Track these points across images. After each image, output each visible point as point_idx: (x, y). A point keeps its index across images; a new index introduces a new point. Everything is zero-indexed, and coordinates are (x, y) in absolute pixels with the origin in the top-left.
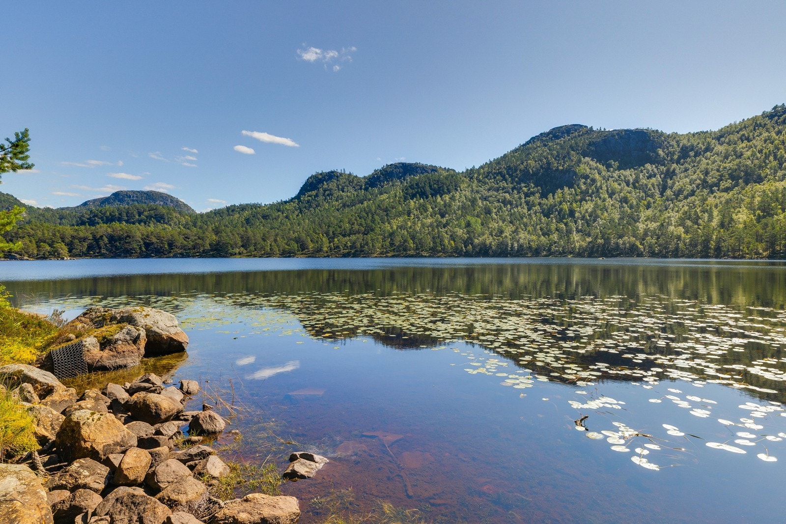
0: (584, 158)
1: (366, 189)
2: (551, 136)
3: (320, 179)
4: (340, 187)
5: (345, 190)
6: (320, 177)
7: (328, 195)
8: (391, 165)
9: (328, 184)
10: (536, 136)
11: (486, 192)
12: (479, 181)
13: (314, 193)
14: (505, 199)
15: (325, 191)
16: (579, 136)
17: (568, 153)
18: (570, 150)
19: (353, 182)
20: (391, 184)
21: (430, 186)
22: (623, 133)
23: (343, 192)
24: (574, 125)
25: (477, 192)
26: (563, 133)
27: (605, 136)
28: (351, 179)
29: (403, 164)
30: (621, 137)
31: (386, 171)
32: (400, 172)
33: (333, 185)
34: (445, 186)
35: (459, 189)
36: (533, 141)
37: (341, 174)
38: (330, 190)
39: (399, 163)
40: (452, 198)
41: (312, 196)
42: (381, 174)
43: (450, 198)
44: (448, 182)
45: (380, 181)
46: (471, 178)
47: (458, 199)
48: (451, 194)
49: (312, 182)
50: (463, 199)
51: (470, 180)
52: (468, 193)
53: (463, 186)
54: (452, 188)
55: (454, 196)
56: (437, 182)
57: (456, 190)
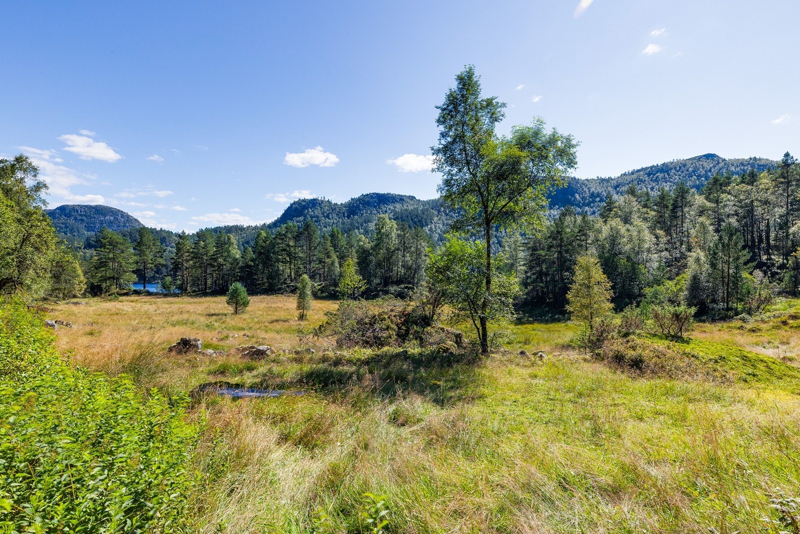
1: (349, 217)
3: (304, 206)
4: (325, 214)
5: (331, 217)
6: (304, 203)
8: (367, 195)
9: (313, 211)
12: (447, 215)
13: (301, 218)
15: (312, 217)
19: (335, 209)
20: (369, 212)
21: (412, 220)
23: (329, 219)
28: (333, 207)
29: (377, 194)
31: (364, 201)
32: (375, 202)
33: (318, 212)
34: (423, 220)
35: (433, 221)
37: (322, 201)
38: (317, 217)
39: (374, 194)
40: (431, 230)
41: (300, 222)
42: (360, 203)
43: (429, 230)
44: (425, 217)
45: (360, 210)
46: (439, 211)
47: (435, 231)
48: (429, 226)
49: (296, 208)
50: (439, 231)
51: (438, 213)
52: (441, 226)
53: (436, 219)
54: (429, 221)
55: (431, 228)
56: (417, 216)
57: (432, 223)
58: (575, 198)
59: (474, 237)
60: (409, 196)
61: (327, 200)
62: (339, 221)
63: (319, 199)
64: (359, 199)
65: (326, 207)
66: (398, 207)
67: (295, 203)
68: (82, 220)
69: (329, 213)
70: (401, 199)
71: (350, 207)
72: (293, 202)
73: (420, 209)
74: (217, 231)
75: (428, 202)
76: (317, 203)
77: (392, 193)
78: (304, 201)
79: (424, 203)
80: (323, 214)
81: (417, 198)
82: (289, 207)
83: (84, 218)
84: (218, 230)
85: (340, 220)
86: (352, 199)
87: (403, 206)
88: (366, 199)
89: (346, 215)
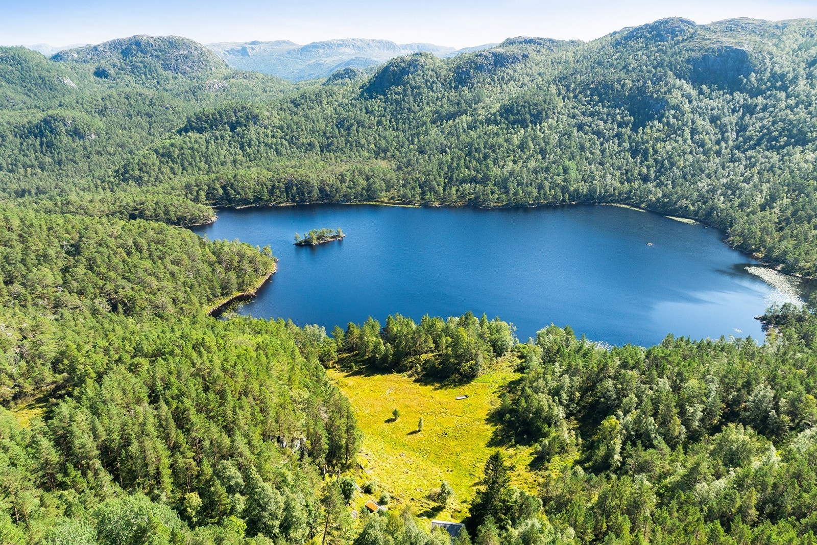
0: (680, 80)
1: (456, 88)
3: (404, 69)
4: (429, 84)
6: (403, 65)
9: (414, 78)
11: (582, 117)
12: (575, 97)
13: (400, 89)
14: (599, 127)
15: (413, 88)
17: (666, 73)
19: (442, 75)
20: (481, 81)
22: (724, 50)
23: (433, 91)
24: (680, 20)
25: (573, 116)
26: (668, 32)
27: (706, 51)
31: (475, 64)
33: (420, 79)
35: (556, 111)
38: (419, 87)
41: (399, 95)
42: (471, 67)
45: (470, 77)
48: (550, 120)
49: (394, 73)
57: (554, 113)
58: (749, 80)
61: (431, 57)
63: (423, 54)
64: (471, 61)
65: (430, 70)
67: (392, 64)
69: (433, 82)
71: (458, 72)
76: (419, 65)
85: (446, 93)
88: (479, 61)
89: (453, 85)
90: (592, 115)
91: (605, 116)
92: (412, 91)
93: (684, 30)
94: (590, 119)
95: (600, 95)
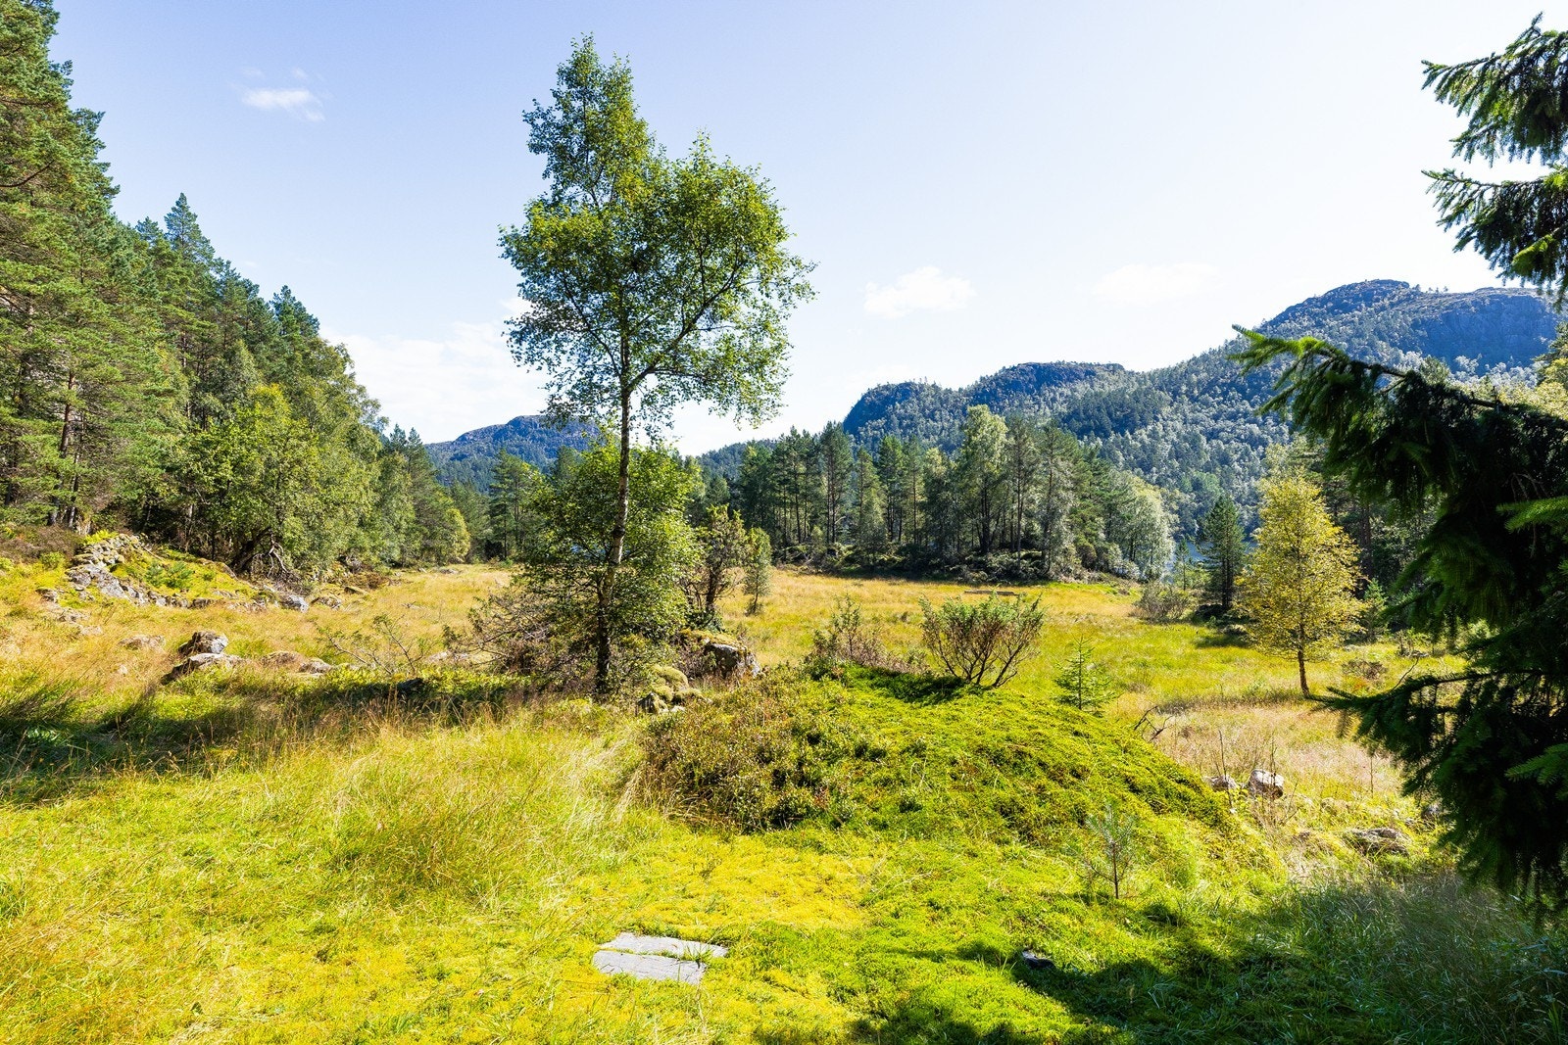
0: (1405, 353)
2: (1330, 305)
3: (887, 397)
4: (927, 412)
5: (937, 417)
6: (887, 393)
7: (909, 426)
8: (1013, 368)
9: (903, 407)
10: (1298, 305)
11: (1212, 422)
12: (1194, 400)
13: (881, 422)
14: (1251, 433)
15: (901, 418)
16: (1392, 305)
17: (1372, 345)
18: (1376, 338)
19: (947, 401)
20: (1017, 403)
21: (1110, 415)
22: (1487, 301)
23: (934, 420)
24: (1378, 282)
25: (1195, 422)
26: (1356, 299)
27: (1447, 308)
28: (943, 398)
29: (1035, 366)
30: (1482, 309)
31: (1006, 381)
32: (1030, 381)
33: (913, 407)
34: (1136, 414)
35: (1159, 416)
36: (1293, 315)
37: (922, 387)
38: (910, 417)
39: (1027, 365)
40: (1153, 435)
41: (879, 429)
42: (997, 384)
43: (1149, 436)
44: (1140, 407)
45: (997, 399)
46: (1176, 394)
47: (1163, 437)
48: (1150, 427)
49: (873, 402)
50: (1173, 436)
51: (1174, 397)
52: (1179, 425)
53: (1166, 410)
54: (1149, 416)
55: (1154, 431)
56: (1122, 406)
57: (1157, 419)
59: (1261, 448)
60: (1108, 366)
61: (930, 383)
62: (953, 424)
63: (917, 382)
64: (996, 379)
65: (930, 398)
66: (1082, 388)
67: (869, 393)
68: (542, 440)
69: (935, 410)
70: (1089, 372)
71: (977, 394)
72: (866, 392)
73: (1131, 390)
74: (734, 450)
75: (1151, 376)
76: (911, 390)
77: (1067, 360)
78: (886, 388)
79: (1141, 378)
80: (923, 410)
81: (1127, 368)
82: (859, 403)
83: (544, 436)
84: (737, 448)
85: (957, 422)
86: (982, 379)
87: (1092, 386)
88: (1011, 378)
90: (1233, 417)
91: (1260, 418)
92: (900, 424)
93: (1390, 292)
94: (1230, 423)
95: (1241, 390)
